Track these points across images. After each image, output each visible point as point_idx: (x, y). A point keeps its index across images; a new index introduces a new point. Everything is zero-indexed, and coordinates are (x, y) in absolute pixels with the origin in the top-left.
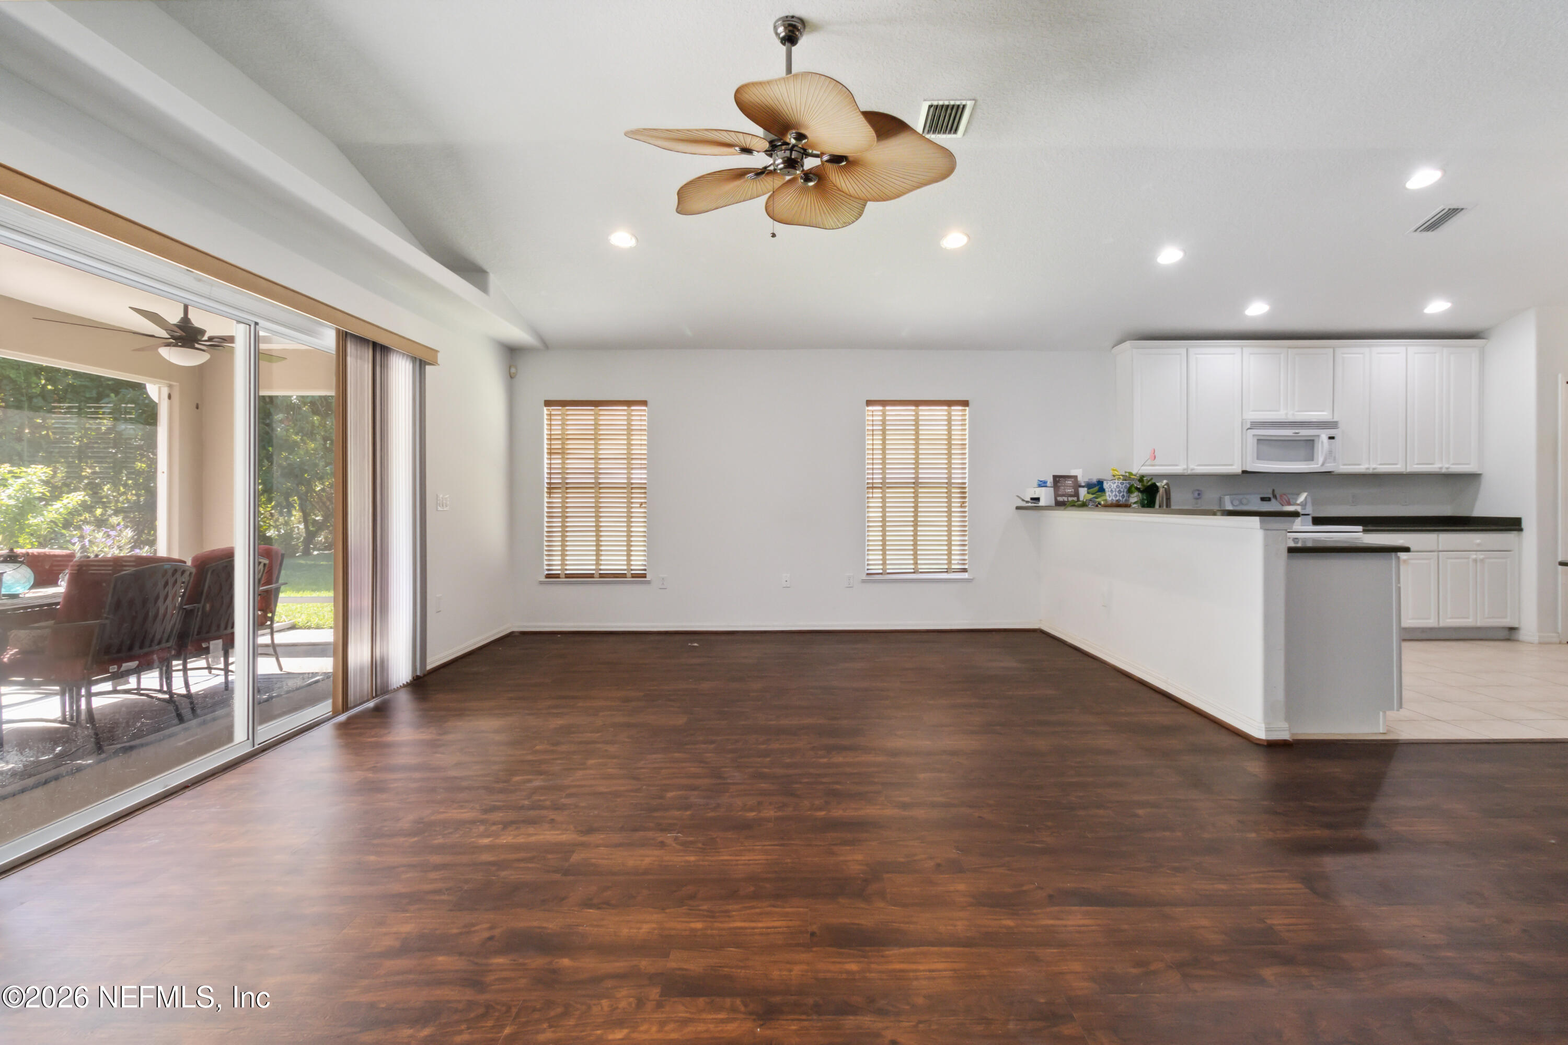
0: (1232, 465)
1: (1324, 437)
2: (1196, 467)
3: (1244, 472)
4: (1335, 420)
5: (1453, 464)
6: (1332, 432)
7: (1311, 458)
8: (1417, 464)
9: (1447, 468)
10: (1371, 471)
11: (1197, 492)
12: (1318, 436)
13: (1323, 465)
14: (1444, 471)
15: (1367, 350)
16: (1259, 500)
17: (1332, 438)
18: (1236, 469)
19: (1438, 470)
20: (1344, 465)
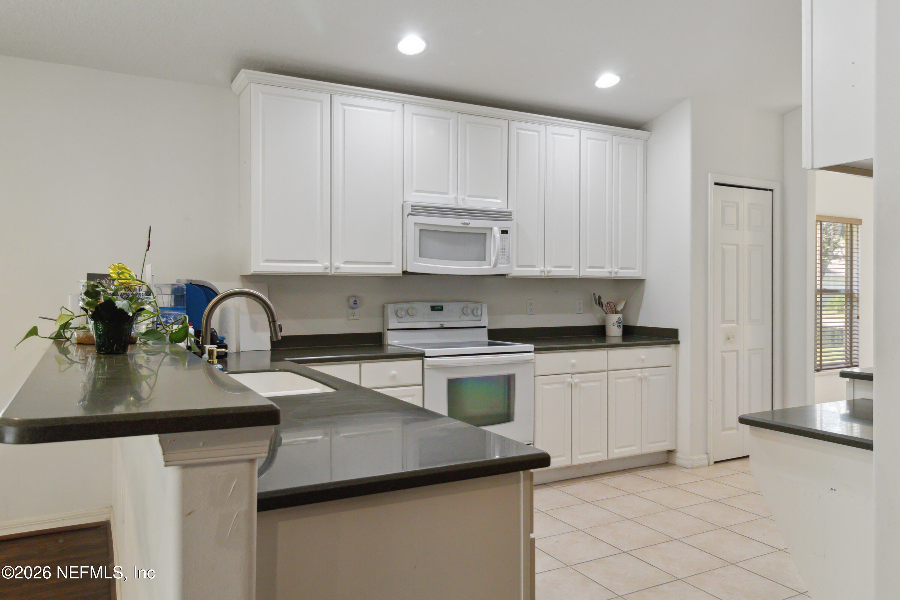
0: (390, 263)
1: (496, 231)
2: (342, 265)
3: (405, 273)
4: (510, 210)
5: (621, 268)
6: (505, 225)
7: (482, 258)
8: (591, 267)
9: (616, 273)
10: (545, 275)
11: (354, 299)
12: (491, 229)
13: (495, 266)
14: (613, 276)
15: (541, 128)
16: (430, 309)
17: (504, 232)
18: (396, 269)
19: (608, 275)
20: (519, 266)
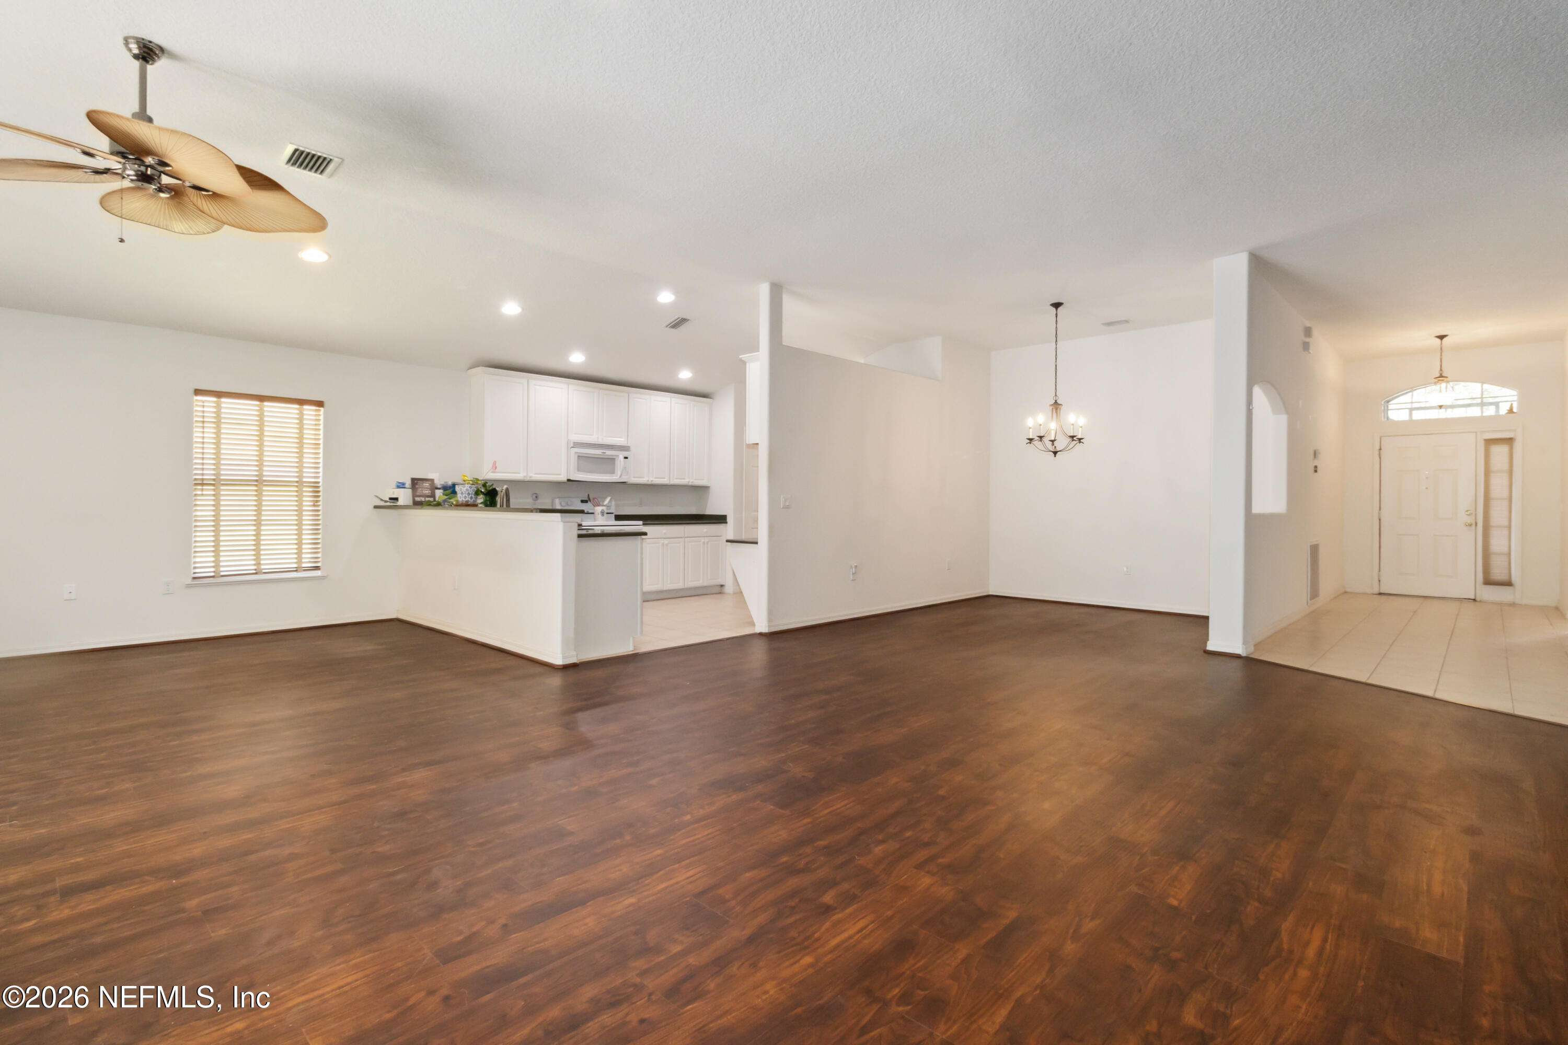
0: (560, 475)
1: (621, 457)
2: (534, 475)
3: (569, 480)
4: (629, 445)
5: (696, 480)
6: (626, 454)
7: (613, 472)
8: (677, 479)
9: (692, 482)
10: (649, 483)
11: (536, 495)
12: (618, 456)
13: (620, 477)
14: (690, 484)
15: (647, 397)
16: (580, 501)
17: (626, 458)
18: (563, 478)
19: (687, 483)
20: (634, 477)
